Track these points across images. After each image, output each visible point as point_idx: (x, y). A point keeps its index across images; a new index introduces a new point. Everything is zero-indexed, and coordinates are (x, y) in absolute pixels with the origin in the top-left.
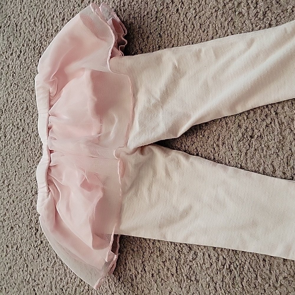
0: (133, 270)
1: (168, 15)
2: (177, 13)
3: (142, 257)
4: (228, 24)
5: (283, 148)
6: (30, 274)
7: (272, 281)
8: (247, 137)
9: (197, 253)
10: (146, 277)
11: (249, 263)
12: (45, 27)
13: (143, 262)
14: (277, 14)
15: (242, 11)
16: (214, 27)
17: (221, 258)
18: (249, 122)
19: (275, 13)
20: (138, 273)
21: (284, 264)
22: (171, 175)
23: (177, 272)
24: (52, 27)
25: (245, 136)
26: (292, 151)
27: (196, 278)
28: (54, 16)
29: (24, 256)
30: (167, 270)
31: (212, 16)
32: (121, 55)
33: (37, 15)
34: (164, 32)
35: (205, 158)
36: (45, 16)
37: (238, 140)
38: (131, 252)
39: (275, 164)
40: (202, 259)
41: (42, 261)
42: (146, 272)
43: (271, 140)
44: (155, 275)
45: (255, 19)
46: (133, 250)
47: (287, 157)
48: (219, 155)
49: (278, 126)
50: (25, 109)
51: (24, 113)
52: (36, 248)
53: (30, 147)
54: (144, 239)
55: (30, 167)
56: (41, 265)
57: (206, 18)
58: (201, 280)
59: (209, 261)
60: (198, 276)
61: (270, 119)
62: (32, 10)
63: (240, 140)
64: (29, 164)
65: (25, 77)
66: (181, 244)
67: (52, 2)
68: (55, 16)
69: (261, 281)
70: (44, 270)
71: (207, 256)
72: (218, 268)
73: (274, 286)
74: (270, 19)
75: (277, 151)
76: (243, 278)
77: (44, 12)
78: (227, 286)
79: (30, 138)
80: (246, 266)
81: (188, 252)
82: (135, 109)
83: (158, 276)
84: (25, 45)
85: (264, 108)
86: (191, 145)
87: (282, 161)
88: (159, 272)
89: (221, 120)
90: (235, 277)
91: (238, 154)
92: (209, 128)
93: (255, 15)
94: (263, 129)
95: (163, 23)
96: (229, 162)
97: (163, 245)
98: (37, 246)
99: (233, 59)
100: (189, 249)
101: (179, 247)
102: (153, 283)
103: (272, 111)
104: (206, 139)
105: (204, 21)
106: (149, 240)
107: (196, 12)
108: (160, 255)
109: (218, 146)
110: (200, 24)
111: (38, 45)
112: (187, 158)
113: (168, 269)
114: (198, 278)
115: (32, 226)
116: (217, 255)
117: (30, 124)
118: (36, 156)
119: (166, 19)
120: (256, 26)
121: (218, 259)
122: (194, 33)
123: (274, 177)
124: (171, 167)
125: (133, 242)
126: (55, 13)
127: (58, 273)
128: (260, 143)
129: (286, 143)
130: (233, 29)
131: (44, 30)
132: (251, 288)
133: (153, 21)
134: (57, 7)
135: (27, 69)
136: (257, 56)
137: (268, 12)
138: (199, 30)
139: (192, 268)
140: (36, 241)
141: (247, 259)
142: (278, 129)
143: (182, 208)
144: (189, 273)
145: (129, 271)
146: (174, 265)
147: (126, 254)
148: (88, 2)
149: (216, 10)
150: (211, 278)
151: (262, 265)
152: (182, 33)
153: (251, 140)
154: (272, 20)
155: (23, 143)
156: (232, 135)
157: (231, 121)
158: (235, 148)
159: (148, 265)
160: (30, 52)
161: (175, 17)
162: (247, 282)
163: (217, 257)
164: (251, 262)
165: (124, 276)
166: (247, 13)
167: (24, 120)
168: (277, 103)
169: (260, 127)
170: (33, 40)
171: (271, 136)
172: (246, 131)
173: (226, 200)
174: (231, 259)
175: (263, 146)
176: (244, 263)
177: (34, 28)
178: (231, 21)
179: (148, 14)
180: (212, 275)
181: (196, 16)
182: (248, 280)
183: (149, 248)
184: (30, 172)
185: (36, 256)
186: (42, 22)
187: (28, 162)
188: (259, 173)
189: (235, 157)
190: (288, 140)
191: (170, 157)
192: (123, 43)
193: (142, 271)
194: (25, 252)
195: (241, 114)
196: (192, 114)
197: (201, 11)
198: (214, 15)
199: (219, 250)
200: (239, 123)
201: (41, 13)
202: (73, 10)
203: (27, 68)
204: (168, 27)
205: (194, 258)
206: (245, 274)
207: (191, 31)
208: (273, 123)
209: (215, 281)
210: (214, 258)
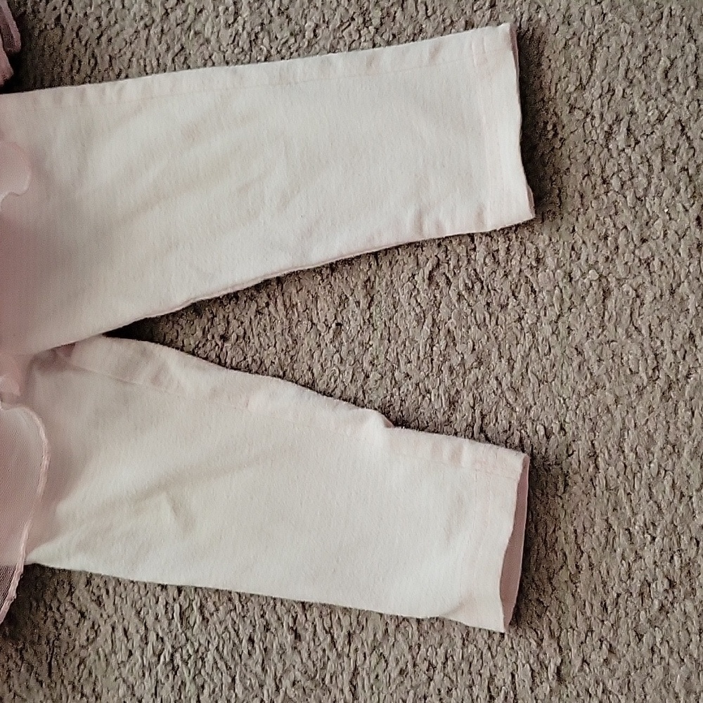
2: (56, 25)
4: (173, 60)
5: (295, 366)
8: (213, 337)
9: (99, 626)
11: (217, 648)
14: (282, 42)
16: (142, 64)
17: (152, 637)
19: (277, 38)
25: (209, 337)
27: (94, 690)
31: (136, 38)
43: (267, 347)
45: (233, 52)
49: (282, 312)
57: (124, 43)
58: (106, 693)
59: (126, 647)
63: (198, 345)
72: (145, 662)
76: (203, 687)
81: (78, 624)
88: (9, 676)
90: (183, 683)
93: (234, 41)
94: (251, 319)
100: (79, 615)
105: (120, 50)
107: (100, 25)
114: (98, 689)
116: (142, 631)
121: (145, 640)
128: (243, 352)
129: (300, 354)
138: (108, 73)
139: (85, 666)
142: (285, 320)
146: (44, 657)
150: (128, 687)
151: (246, 652)
153: (223, 345)
156: (181, 333)
162: (210, 696)
163: (144, 636)
164: (221, 646)
172: (212, 323)
175: (250, 360)
182: (214, 691)
190: (305, 348)
197: (112, 23)
198: (143, 34)
205: (91, 637)
206: (208, 674)
207: (89, 73)
208: (272, 304)
209: (138, 694)
210: (137, 639)
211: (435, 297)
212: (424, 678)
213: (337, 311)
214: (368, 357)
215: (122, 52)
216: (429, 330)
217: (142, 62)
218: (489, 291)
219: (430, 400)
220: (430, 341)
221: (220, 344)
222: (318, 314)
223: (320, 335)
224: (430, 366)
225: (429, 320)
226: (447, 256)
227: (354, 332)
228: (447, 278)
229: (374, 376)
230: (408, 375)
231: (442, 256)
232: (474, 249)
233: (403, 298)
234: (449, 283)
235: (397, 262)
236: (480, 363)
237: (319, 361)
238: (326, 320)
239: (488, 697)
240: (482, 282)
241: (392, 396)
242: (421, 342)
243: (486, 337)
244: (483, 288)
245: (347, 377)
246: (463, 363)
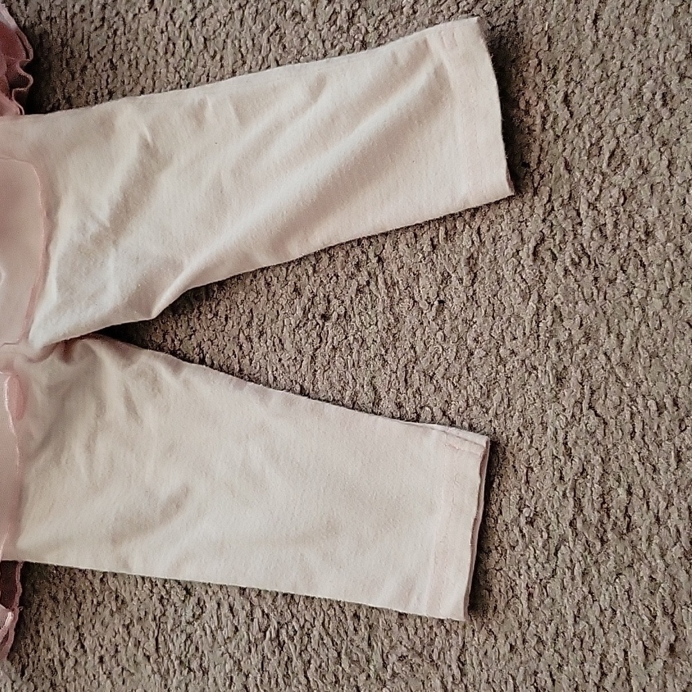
0: (56, 649)
1: (131, 15)
3: (76, 616)
7: (374, 666)
10: (86, 663)
13: (78, 628)
15: (300, 8)
18: (319, 281)
20: (67, 654)
21: (401, 625)
22: (139, 412)
23: (157, 649)
26: (415, 353)
30: (135, 646)
32: (19, 113)
34: (121, 57)
35: (221, 370)
37: (294, 326)
38: (51, 603)
39: (378, 382)
40: (215, 618)
42: (85, 652)
44: (107, 658)
46: (54, 599)
47: (405, 366)
48: (251, 360)
60: (206, 660)
61: (366, 273)
66: (166, 580)
69: (350, 666)
71: (225, 609)
73: (378, 678)
74: (363, 31)
75: (383, 352)
78: (273, 682)
80: (315, 632)
82: (51, 248)
83: (113, 660)
85: (352, 247)
86: (188, 338)
87: (394, 376)
89: (255, 276)
91: (296, 358)
92: (227, 295)
95: (118, 33)
96: (275, 378)
97: (125, 584)
99: (278, 127)
101: (161, 589)
102: (103, 678)
103: (371, 255)
104: (222, 323)
106: (93, 572)
108: (119, 609)
109: (249, 339)
110: (205, 39)
112: (176, 370)
113: (137, 644)
119: (125, 24)
120: (333, 46)
122: (191, 61)
123: (376, 414)
124: (139, 391)
125: (54, 578)
130: (280, 51)
132: (326, 685)
133: (96, 29)
136: (334, 118)
137: (359, 13)
141: (316, 614)
143: (165, 492)
144: (185, 653)
145: (45, 650)
147: (38, 610)
149: (240, 5)
152: (163, 61)
154: (367, 32)
157: (278, 279)
158: (287, 345)
159: (91, 635)
161: (147, 18)
165: (33, 663)
166: (312, 13)
168: (382, 234)
169: (344, 291)
171: (370, 316)
173: (267, 471)
174: (281, 615)
176: (311, 624)
178: (277, 32)
179: (82, 9)
180: (238, 655)
181: (196, 17)
183: (93, 591)
188: (343, 405)
189: (288, 367)
191: (135, 367)
192: (24, 82)
193: (75, 650)
195: (299, 261)
199: (253, 594)
200: (295, 283)
204: (130, 45)
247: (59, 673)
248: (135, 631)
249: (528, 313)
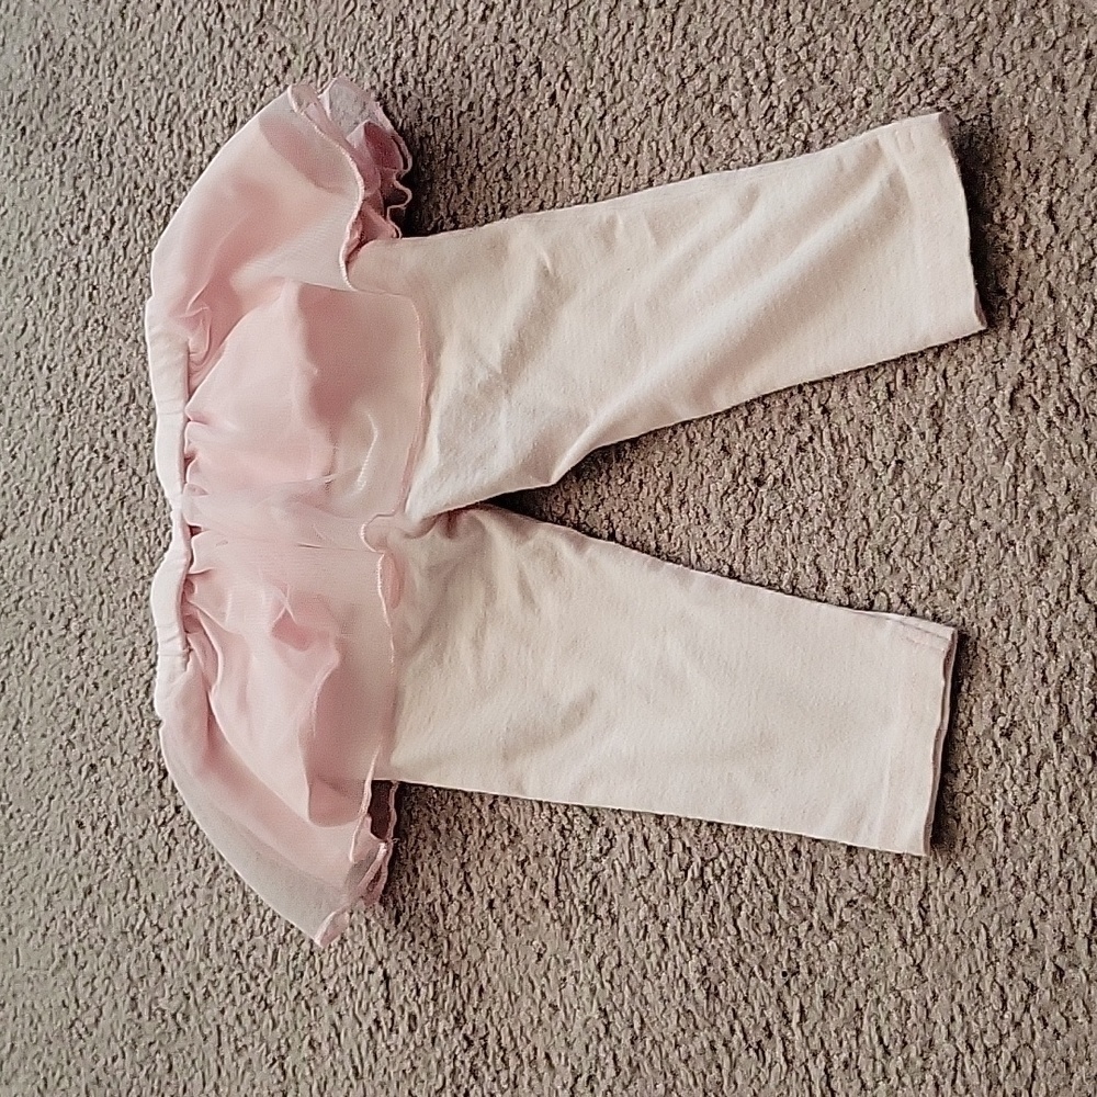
0: (437, 891)
1: (528, 114)
2: (551, 105)
3: (460, 851)
4: (692, 143)
5: (846, 515)
6: (146, 910)
7: (818, 913)
8: (745, 482)
9: (614, 834)
10: (472, 909)
11: (756, 861)
12: (181, 147)
13: (463, 865)
14: (824, 113)
15: (730, 102)
16: (655, 149)
17: (678, 847)
18: (751, 438)
19: (818, 109)
20: (450, 897)
21: (850, 863)
22: (536, 600)
24: (200, 145)
25: (741, 480)
27: (609, 911)
28: (206, 113)
29: (129, 853)
30: (531, 887)
31: (647, 115)
32: (395, 235)
33: (157, 108)
34: (517, 164)
35: (633, 546)
36: (182, 110)
37: (721, 492)
38: (430, 834)
39: (822, 561)
40: (627, 853)
41: (178, 868)
42: (472, 894)
43: (811, 492)
44: (497, 903)
45: (765, 129)
46: (435, 829)
47: (856, 542)
48: (670, 535)
49: (829, 448)
50: (126, 399)
51: (124, 412)
52: (162, 829)
53: (142, 517)
54: (466, 793)
55: (143, 578)
56: (176, 882)
57: (632, 123)
58: (624, 915)
59: (646, 858)
60: (616, 905)
61: (808, 427)
62: (144, 93)
63: (727, 491)
64: (138, 569)
65: (124, 299)
66: (567, 806)
67: (200, 70)
68: (210, 113)
69: (789, 913)
70: (185, 896)
71: (638, 843)
72: (669, 878)
73: (823, 927)
74: (806, 128)
75: (829, 525)
76: (740, 908)
77: (178, 100)
78: (696, 932)
79: (141, 488)
80: (746, 871)
81: (589, 833)
82: (432, 399)
83: (505, 905)
84: (125, 202)
85: (792, 394)
86: (595, 508)
87: (841, 554)
88: (509, 895)
89: (675, 432)
90: (716, 904)
91: (723, 533)
92: (642, 456)
93: (765, 115)
94: (791, 458)
95: (513, 135)
96: (699, 557)
97: (519, 810)
98: (164, 823)
99: (702, 249)
100: (590, 822)
101: (562, 817)
102: (492, 927)
103: (815, 405)
104: (635, 490)
105: (628, 132)
106: (481, 796)
107: (603, 103)
108: (511, 841)
109: (668, 509)
110: (616, 141)
111: (163, 202)
112: (580, 547)
113: (533, 886)
114: (615, 910)
115: (151, 761)
116: (666, 841)
117: (140, 447)
118: (160, 543)
119: (521, 125)
120: (769, 148)
121: (669, 850)
122: (600, 168)
123: (820, 601)
124: (536, 574)
125: (434, 803)
126: (209, 104)
127: (224, 903)
128: (782, 499)
129: (852, 499)
130: (706, 156)
131: (177, 156)
132: (760, 937)
133: (487, 130)
134: (215, 83)
135: (130, 276)
136: (768, 237)
137: (800, 107)
138: (614, 160)
139: (598, 881)
140: (161, 808)
141: (748, 848)
142: (832, 458)
144: (590, 896)
145: (424, 892)
146: (550, 871)
147: (416, 841)
148: (301, 71)
149: (657, 99)
150: (650, 908)
151: (791, 866)
152: (566, 169)
153: (757, 490)
154: (811, 130)
155: (122, 503)
156: (706, 477)
157: (702, 435)
158: (714, 517)
159: (478, 874)
160: (139, 224)
161: (547, 117)
162: (748, 918)
163: (667, 846)
164: (760, 858)
165: (410, 908)
166: (744, 109)
167: (125, 434)
168: (827, 379)
169: (782, 450)
170: (148, 186)
171: (813, 480)
172: (744, 464)
173: (688, 672)
174: (706, 849)
175: (790, 508)
176: (742, 861)
177: (151, 148)
178: (702, 131)
179: (471, 105)
180: (653, 899)
181: (605, 114)
182: (753, 913)
183: (481, 820)
184: (142, 594)
185: (162, 854)
186: (171, 132)
187: (137, 562)
188: (781, 590)
189: (715, 543)
190: (859, 492)
191: (531, 543)
192: (401, 197)
193: (460, 892)
194: (132, 842)
195: (728, 412)
196: (592, 413)
197: (617, 99)
198: (655, 111)
199: (672, 824)
200: (723, 441)
201: (170, 102)
202: (262, 95)
203: (130, 272)
204: (528, 149)
205: (605, 848)
206: (745, 892)
207: (590, 162)
208: (816, 439)
209: (662, 918)
210: (659, 849)
211: (1019, 425)
212: (1011, 897)
213: (897, 444)
214: (936, 502)
215: (630, 134)
216: (1011, 467)
217: (654, 144)
218: (1086, 416)
219: (1015, 554)
220: (1013, 480)
221: (753, 488)
222: (873, 449)
223: (876, 476)
224: (1014, 510)
225: (1012, 455)
226: (1032, 373)
227: (919, 472)
228: (1034, 400)
229: (944, 525)
230: (986, 524)
231: (1026, 374)
232: (1068, 364)
233: (979, 428)
234: (1036, 407)
235: (971, 381)
236: (1077, 507)
237: (875, 508)
238: (884, 456)
239: (1090, 921)
240: (1077, 405)
241: (967, 549)
242: (1002, 481)
243: (1083, 474)
244: (1078, 413)
245: (911, 527)
246: (1054, 508)
247: (441, 920)
248: (532, 868)
249: (1003, 477)
